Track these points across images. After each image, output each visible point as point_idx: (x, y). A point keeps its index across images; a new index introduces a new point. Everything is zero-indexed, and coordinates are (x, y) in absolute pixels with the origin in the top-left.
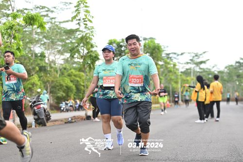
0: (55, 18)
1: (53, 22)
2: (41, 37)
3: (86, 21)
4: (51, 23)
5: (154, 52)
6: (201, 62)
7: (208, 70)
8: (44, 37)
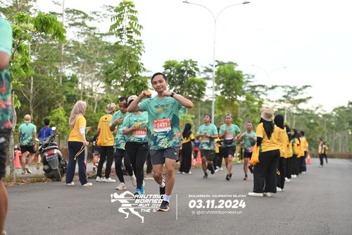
0: (95, 28)
1: (92, 33)
2: (73, 54)
3: (132, 32)
4: (89, 34)
5: (231, 81)
6: (301, 101)
7: (309, 113)
8: (78, 54)
